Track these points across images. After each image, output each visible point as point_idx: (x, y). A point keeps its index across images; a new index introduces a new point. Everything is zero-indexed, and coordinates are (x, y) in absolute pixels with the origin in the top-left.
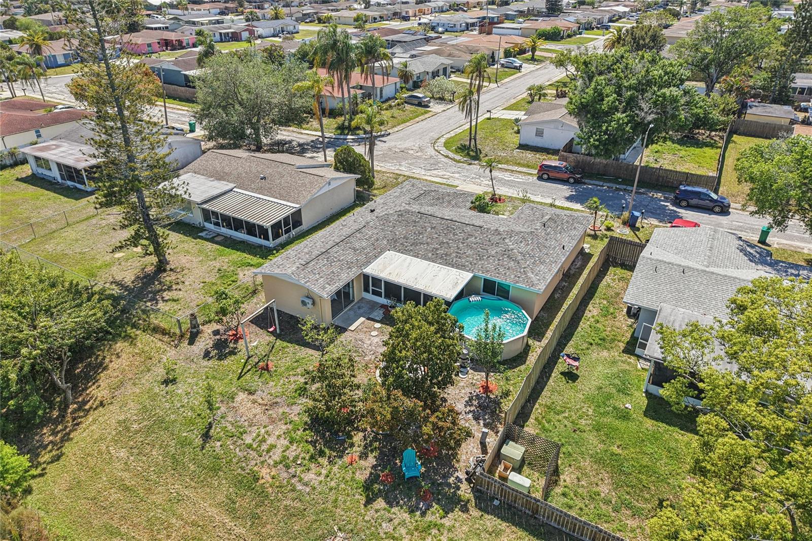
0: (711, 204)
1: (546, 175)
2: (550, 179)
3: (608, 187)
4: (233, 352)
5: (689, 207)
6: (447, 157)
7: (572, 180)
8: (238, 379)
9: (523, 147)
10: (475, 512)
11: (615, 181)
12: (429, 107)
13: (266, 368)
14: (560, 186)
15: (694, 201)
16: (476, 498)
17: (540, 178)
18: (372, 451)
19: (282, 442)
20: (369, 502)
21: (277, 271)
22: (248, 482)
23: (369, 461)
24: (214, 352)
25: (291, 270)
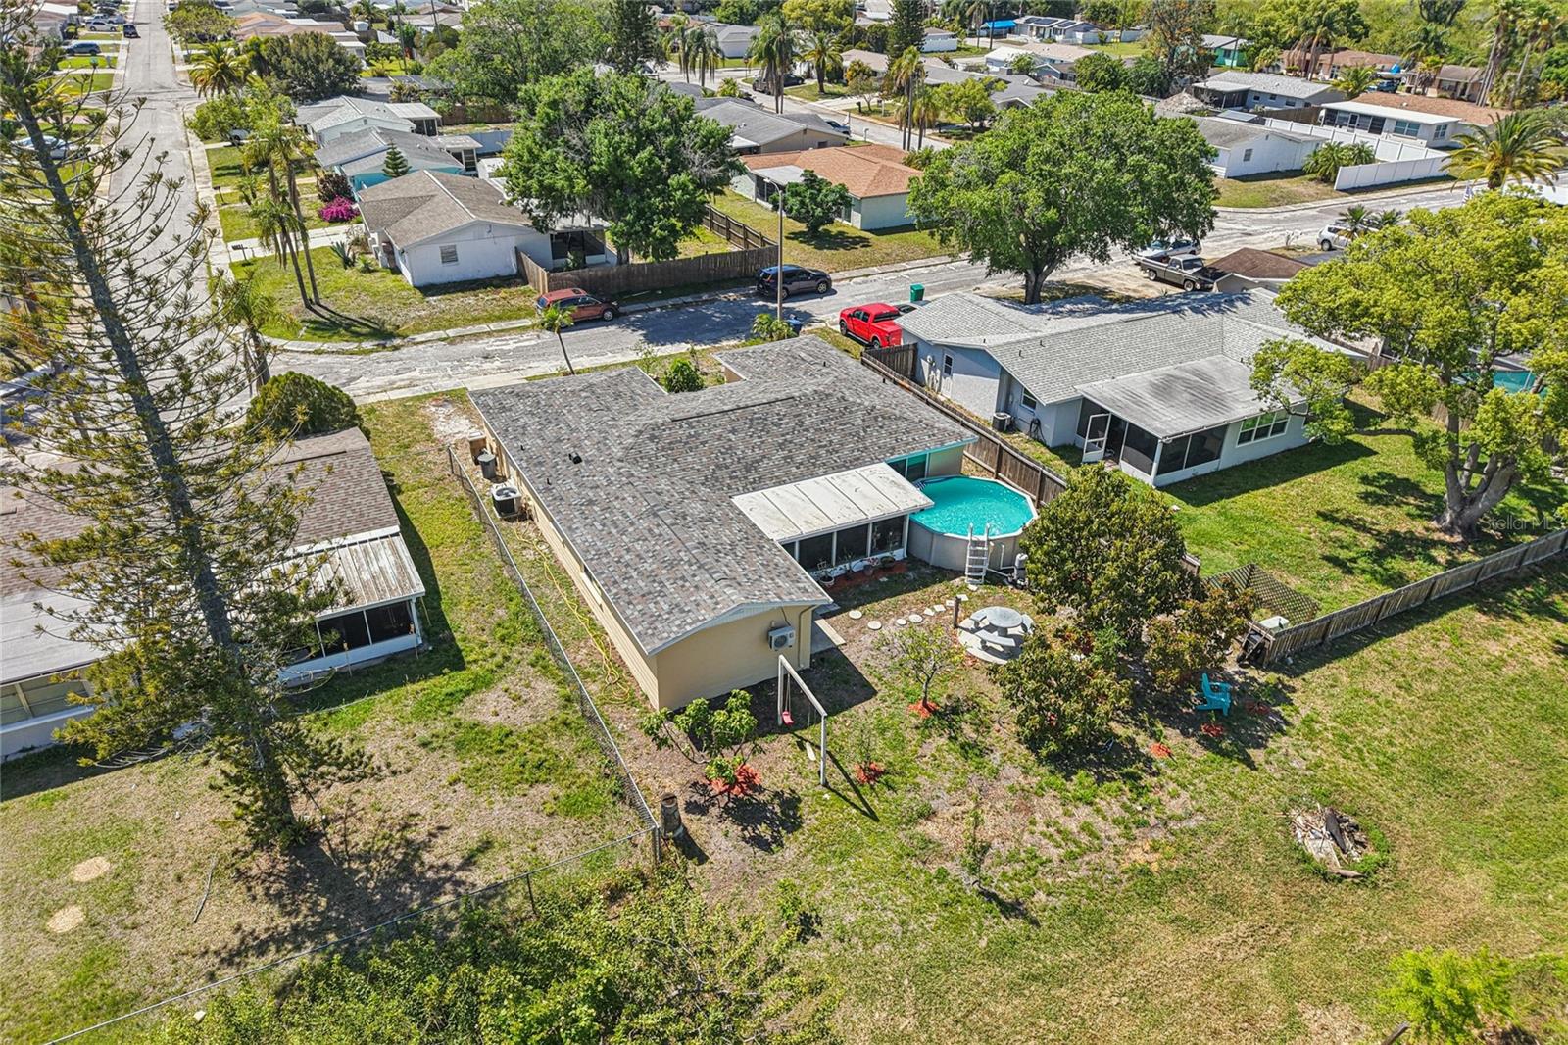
0: (814, 284)
3: (662, 308)
4: (791, 803)
7: (608, 314)
8: (877, 820)
10: (1297, 683)
13: (874, 775)
14: (601, 330)
15: (794, 286)
16: (1276, 671)
18: (1152, 725)
19: (1083, 812)
20: (1249, 763)
21: (706, 616)
22: (1149, 887)
23: (1173, 737)
24: (763, 830)
25: (733, 596)
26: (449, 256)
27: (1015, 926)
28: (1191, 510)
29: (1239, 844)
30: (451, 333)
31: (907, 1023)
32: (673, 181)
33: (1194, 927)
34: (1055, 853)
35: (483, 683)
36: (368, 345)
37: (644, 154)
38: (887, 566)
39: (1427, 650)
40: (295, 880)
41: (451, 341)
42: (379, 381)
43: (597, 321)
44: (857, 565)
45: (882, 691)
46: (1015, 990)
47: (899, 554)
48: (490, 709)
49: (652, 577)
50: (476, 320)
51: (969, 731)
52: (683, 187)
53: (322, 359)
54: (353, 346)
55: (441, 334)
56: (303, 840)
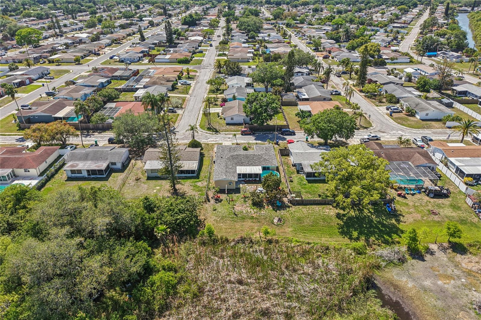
0: (290, 133)
1: (244, 133)
2: (245, 135)
3: (262, 134)
4: (222, 200)
5: (286, 135)
6: (207, 133)
7: (252, 134)
8: (229, 204)
9: (228, 124)
10: (293, 207)
11: (262, 131)
12: (176, 112)
13: (233, 200)
14: (249, 136)
15: (286, 133)
16: (292, 204)
17: (242, 135)
18: (269, 205)
19: (252, 210)
20: (276, 212)
21: (221, 178)
22: (252, 218)
23: (270, 207)
24: (217, 202)
25: (225, 177)
26: (232, 119)
27: (235, 216)
28: (307, 184)
29: (267, 218)
30: (227, 133)
31: (218, 220)
32: (264, 114)
33: (254, 223)
34: (245, 212)
35: (200, 181)
36: (214, 133)
37: (260, 109)
38: (255, 180)
39: (317, 208)
40: (174, 193)
41: (226, 134)
42: (212, 140)
43: (250, 134)
44: (251, 179)
45: (241, 193)
46: (231, 221)
47: (258, 179)
48: (199, 184)
49: (219, 173)
50: (232, 131)
51: (247, 199)
52: (265, 116)
53: (207, 134)
54: (211, 133)
55: (225, 133)
56: (175, 190)
